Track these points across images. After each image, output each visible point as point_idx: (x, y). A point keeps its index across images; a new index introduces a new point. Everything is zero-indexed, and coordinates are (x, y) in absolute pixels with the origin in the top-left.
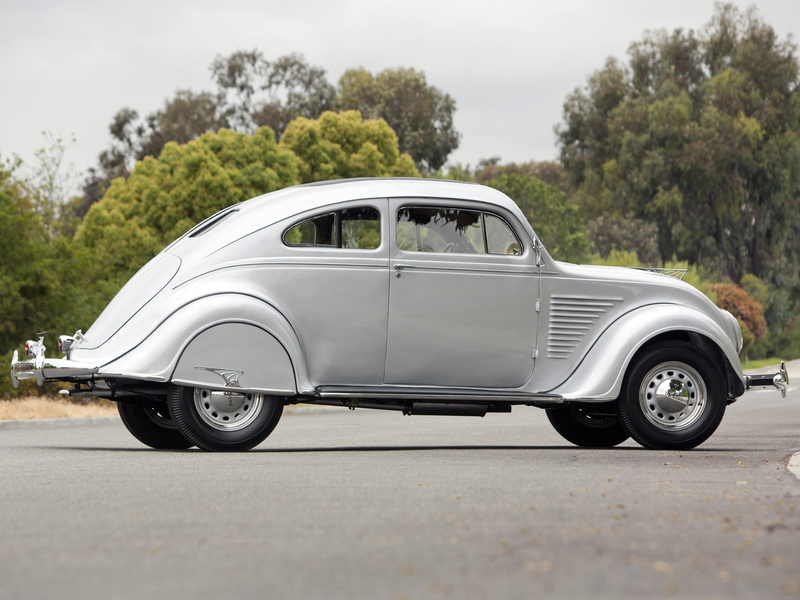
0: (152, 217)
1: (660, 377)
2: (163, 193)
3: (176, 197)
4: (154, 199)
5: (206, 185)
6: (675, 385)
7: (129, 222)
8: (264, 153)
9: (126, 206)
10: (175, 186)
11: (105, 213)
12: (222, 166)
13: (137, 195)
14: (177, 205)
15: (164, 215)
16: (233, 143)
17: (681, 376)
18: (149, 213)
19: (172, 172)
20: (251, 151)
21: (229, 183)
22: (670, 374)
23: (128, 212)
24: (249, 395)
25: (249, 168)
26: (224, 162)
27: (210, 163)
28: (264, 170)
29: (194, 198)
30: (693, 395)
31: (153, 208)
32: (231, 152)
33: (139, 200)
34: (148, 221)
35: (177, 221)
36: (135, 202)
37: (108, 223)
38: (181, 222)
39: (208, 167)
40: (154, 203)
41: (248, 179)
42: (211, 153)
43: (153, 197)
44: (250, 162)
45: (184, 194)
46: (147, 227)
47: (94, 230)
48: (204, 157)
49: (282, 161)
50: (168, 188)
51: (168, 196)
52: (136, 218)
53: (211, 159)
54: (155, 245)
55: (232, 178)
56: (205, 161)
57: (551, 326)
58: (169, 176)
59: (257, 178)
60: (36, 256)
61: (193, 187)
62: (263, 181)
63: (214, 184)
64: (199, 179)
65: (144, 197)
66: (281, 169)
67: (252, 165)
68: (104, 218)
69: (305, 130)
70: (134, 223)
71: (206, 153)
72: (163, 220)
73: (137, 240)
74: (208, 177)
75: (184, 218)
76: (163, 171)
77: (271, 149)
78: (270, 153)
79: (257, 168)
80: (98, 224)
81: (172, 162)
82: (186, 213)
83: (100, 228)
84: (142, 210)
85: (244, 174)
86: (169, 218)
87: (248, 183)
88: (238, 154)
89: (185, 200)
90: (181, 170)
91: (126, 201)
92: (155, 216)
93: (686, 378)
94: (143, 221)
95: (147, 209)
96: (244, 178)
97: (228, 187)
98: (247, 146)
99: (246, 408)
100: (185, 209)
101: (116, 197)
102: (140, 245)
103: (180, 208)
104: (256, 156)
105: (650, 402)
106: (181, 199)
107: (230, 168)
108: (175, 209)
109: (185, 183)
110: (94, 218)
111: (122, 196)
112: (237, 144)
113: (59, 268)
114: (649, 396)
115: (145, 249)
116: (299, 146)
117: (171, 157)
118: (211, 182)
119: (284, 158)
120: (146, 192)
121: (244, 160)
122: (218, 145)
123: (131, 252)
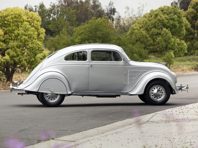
0: (146, 28)
1: (155, 89)
2: (148, 22)
3: (152, 23)
4: (147, 23)
5: (159, 20)
6: (158, 91)
7: (141, 29)
8: (174, 11)
9: (140, 25)
10: (152, 20)
11: (135, 27)
12: (163, 15)
13: (143, 23)
14: (152, 25)
15: (149, 27)
16: (166, 9)
17: (160, 88)
18: (145, 27)
19: (151, 17)
20: (171, 11)
21: (165, 19)
22: (157, 88)
23: (141, 27)
24: (57, 94)
25: (170, 15)
26: (164, 14)
27: (160, 14)
28: (174, 15)
29: (156, 23)
30: (162, 93)
31: (146, 26)
32: (165, 11)
33: (143, 24)
34: (145, 29)
35: (152, 29)
36: (142, 24)
37: (135, 30)
38: (153, 29)
39: (159, 15)
40: (146, 25)
41: (170, 18)
42: (161, 12)
43: (146, 23)
44: (170, 13)
45: (154, 22)
46: (145, 31)
47: (132, 32)
48: (159, 13)
49: (179, 13)
50: (150, 21)
51: (150, 23)
52: (142, 28)
53: (161, 13)
54: (146, 35)
55: (165, 18)
56: (159, 14)
57: (128, 77)
58: (150, 18)
59: (172, 18)
60: (112, 40)
61: (156, 20)
62: (173, 18)
63: (161, 19)
64: (157, 18)
65: (144, 23)
66: (179, 15)
67: (171, 14)
68: (134, 29)
69: (195, 2)
70: (142, 29)
71: (159, 12)
72: (148, 29)
73: (142, 34)
74: (159, 18)
75: (153, 28)
76: (149, 16)
77: (176, 10)
78: (176, 11)
79: (172, 15)
80: (133, 30)
81: (152, 14)
82: (154, 27)
83: (133, 31)
84: (144, 26)
85: (168, 17)
86: (150, 28)
87: (170, 19)
88: (168, 12)
89: (154, 24)
90: (153, 16)
91: (140, 24)
92: (147, 28)
93: (161, 89)
94: (144, 29)
95: (145, 26)
96: (169, 18)
97: (164, 20)
98: (170, 10)
99: (56, 97)
100: (154, 26)
101: (138, 23)
102: (143, 35)
103: (153, 26)
104: (172, 12)
105: (152, 94)
106: (153, 23)
107: (165, 15)
108: (151, 26)
109: (154, 19)
110: (132, 29)
111: (140, 23)
112: (168, 9)
113: (117, 43)
114: (152, 93)
115: (144, 36)
116: (194, 6)
117: (151, 13)
118: (160, 19)
119: (179, 12)
120: (145, 22)
121: (169, 13)
122: (163, 10)
123: (141, 37)
